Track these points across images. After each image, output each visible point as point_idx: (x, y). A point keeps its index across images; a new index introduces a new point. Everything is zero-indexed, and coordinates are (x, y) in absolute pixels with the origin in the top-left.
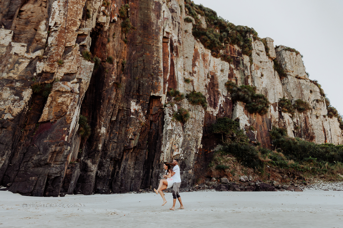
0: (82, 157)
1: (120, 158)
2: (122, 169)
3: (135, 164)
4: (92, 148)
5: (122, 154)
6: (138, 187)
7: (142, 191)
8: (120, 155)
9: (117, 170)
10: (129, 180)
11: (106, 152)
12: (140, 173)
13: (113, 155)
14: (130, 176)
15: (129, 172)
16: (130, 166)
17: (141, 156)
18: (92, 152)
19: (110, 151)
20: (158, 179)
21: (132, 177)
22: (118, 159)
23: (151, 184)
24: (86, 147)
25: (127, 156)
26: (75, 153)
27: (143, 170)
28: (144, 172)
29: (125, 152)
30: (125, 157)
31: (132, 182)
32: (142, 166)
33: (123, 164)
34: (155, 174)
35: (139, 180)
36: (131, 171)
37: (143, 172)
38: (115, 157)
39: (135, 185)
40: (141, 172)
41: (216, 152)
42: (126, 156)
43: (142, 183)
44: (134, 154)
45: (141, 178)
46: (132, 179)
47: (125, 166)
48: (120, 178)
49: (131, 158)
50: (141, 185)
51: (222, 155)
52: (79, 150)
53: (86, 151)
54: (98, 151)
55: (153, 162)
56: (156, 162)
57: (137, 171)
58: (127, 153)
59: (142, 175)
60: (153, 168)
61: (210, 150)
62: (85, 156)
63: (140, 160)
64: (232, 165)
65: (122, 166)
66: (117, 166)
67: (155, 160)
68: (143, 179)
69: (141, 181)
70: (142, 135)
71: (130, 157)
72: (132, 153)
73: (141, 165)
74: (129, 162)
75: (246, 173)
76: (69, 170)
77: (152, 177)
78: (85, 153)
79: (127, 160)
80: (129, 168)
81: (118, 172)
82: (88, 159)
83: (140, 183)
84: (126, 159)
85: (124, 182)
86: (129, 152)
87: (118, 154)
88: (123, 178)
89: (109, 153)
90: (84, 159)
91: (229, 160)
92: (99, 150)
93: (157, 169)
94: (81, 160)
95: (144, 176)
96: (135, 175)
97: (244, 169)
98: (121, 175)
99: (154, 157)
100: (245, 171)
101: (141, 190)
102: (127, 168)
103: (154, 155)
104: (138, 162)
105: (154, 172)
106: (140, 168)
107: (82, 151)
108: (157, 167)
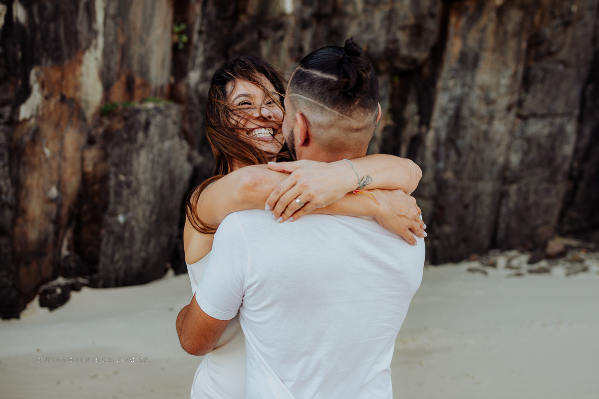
0: (193, 68)
1: (421, 55)
2: (439, 121)
4: (244, 11)
6: (546, 223)
9: (411, 129)
11: (335, 22)
12: (557, 137)
14: (494, 163)
15: (486, 137)
16: (489, 102)
17: (567, 24)
18: (240, 36)
19: (354, 17)
21: (506, 167)
22: (414, 61)
25: (473, 38)
26: (136, 50)
27: (581, 120)
28: (587, 131)
30: (455, 47)
31: (503, 195)
33: (446, 89)
35: (551, 180)
36: (500, 128)
37: (579, 132)
39: (522, 213)
40: (562, 130)
42: (464, 38)
43: (569, 201)
44: (515, 16)
45: (566, 167)
46: (506, 177)
47: (460, 102)
49: (500, 47)
50: (562, 215)
53: (210, 30)
54: (279, 25)
57: (537, 128)
58: (473, 20)
59: (568, 149)
65: (442, 100)
68: (574, 177)
69: (561, 188)
71: (490, 41)
72: (501, 11)
73: (565, 86)
74: (484, 76)
78: (206, 42)
80: (483, 110)
85: (453, 196)
87: (403, 28)
88: (449, 175)
92: (283, 14)
96: (526, 153)
102: (473, 113)
104: (546, 71)
106: (560, 106)
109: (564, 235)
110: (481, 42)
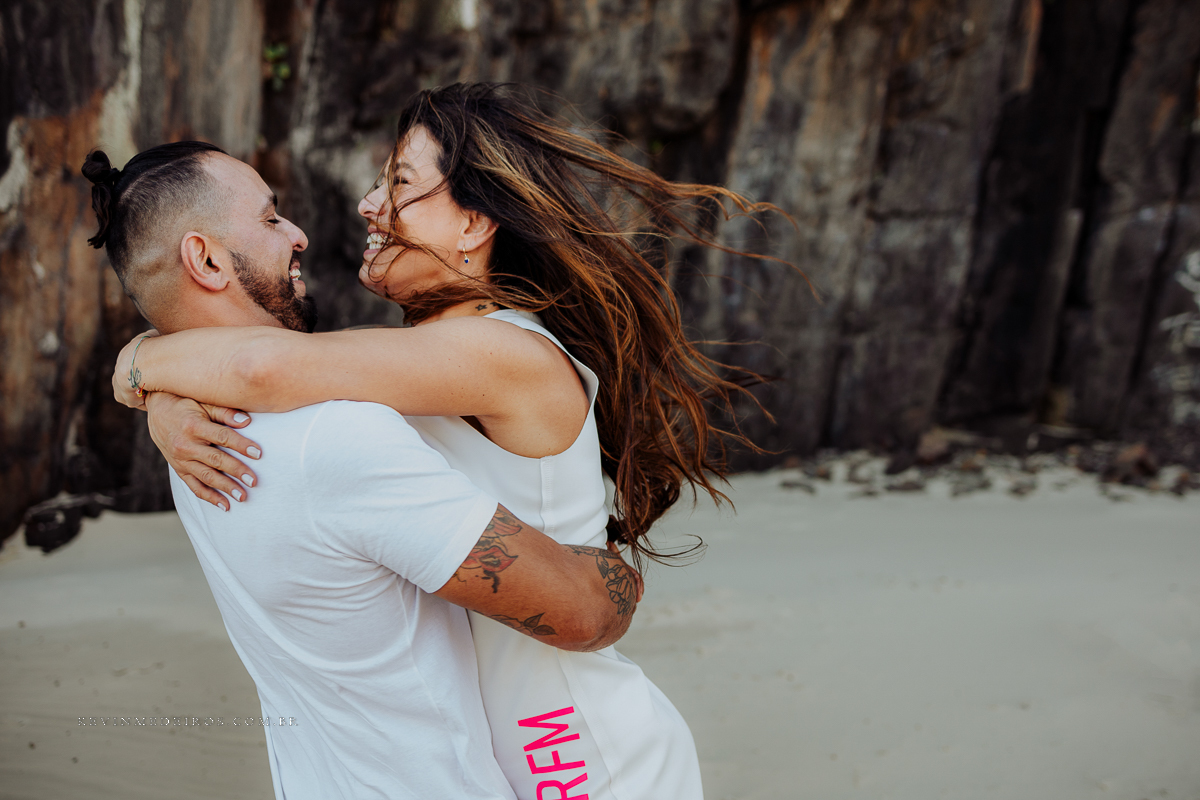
0: (300, 124)
1: (702, 105)
3: (885, 155)
4: (390, 23)
5: (720, 53)
6: (917, 403)
7: (942, 459)
8: (694, 62)
10: (815, 338)
11: (551, 45)
12: (937, 252)
13: (628, 75)
14: (827, 297)
15: (814, 251)
16: (819, 189)
17: (955, 54)
18: (383, 69)
19: (584, 36)
20: (1150, 316)
21: (848, 303)
22: (688, 116)
23: (1058, 375)
24: (331, 18)
25: (791, 76)
26: (198, 90)
27: (979, 224)
28: (990, 242)
29: (770, 31)
30: (760, 92)
31: (842, 354)
32: (970, 175)
33: (744, 166)
34: (1124, 256)
35: (927, 327)
36: (838, 235)
37: (976, 245)
38: (649, 101)
40: (945, 242)
42: (776, 76)
43: (958, 365)
44: (865, 39)
45: (952, 305)
46: (848, 321)
47: (769, 188)
49: (839, 94)
50: (946, 388)
52: (264, 60)
53: (330, 57)
55: (1100, 119)
56: (1144, 116)
57: (903, 236)
58: (792, 44)
59: (956, 274)
60: (1095, 197)
62: (326, 116)
63: (948, 108)
65: (738, 184)
67: (1129, 97)
68: (967, 324)
69: (944, 342)
71: (822, 82)
72: (841, 30)
73: (952, 162)
74: (810, 144)
77: (1077, 297)
78: (322, 78)
79: (785, 119)
80: (809, 203)
81: (693, 257)
82: (347, 143)
83: (932, 358)
84: (774, 112)
85: (757, 352)
86: (805, 25)
87: (670, 57)
88: (749, 318)
89: (581, 59)
90: (319, 143)
92: (458, 30)
93: (1152, 197)
94: (290, 155)
95: (981, 284)
96: (883, 280)
98: (727, 285)
99: (1125, 52)
101: (935, 441)
102: (791, 209)
103: (1130, 29)
104: (918, 136)
105: (1110, 235)
106: (942, 198)
107: (291, 58)
108: (1151, 172)
109: (948, 424)
110: (806, 84)
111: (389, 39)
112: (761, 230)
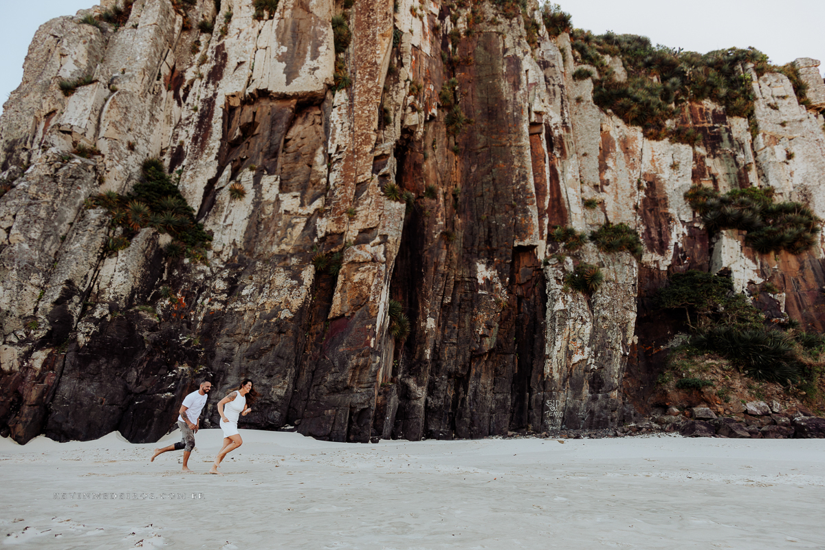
3: (495, 383)
5: (468, 365)
7: (512, 436)
8: (464, 367)
10: (486, 414)
13: (452, 367)
20: (543, 412)
23: (529, 422)
24: (404, 356)
29: (474, 362)
32: (509, 386)
34: (537, 401)
38: (456, 372)
41: (674, 350)
48: (468, 411)
51: (689, 356)
52: (394, 362)
55: (529, 378)
56: (537, 378)
60: (531, 391)
61: (657, 346)
62: (404, 372)
63: (504, 375)
64: (720, 378)
66: (461, 389)
67: (533, 374)
70: (502, 326)
75: (760, 396)
76: (381, 398)
77: (530, 408)
79: (478, 376)
81: (464, 399)
82: (409, 377)
83: (507, 419)
84: (476, 374)
86: (480, 360)
89: (444, 364)
90: (403, 377)
91: (709, 365)
93: (540, 391)
95: (514, 405)
97: (756, 385)
98: (470, 404)
99: (532, 368)
100: (758, 390)
101: (510, 433)
103: (532, 364)
105: (534, 397)
107: (398, 362)
108: (539, 387)
111: (414, 360)
112: (475, 394)
